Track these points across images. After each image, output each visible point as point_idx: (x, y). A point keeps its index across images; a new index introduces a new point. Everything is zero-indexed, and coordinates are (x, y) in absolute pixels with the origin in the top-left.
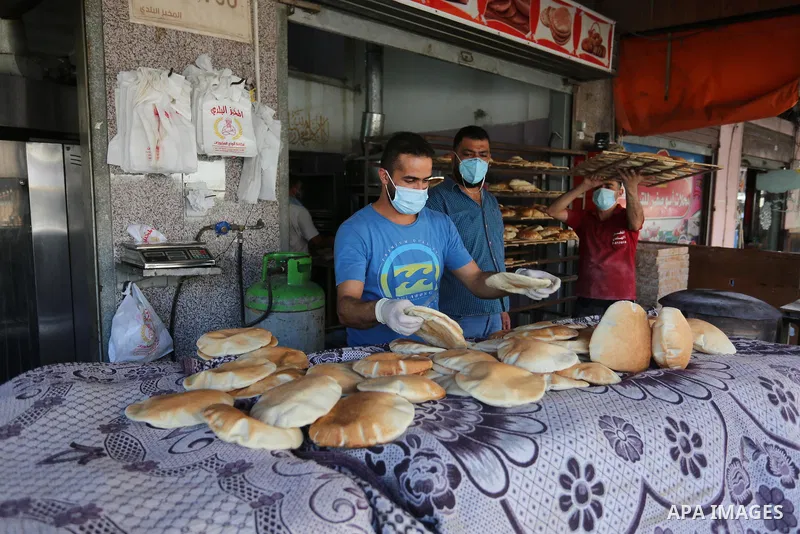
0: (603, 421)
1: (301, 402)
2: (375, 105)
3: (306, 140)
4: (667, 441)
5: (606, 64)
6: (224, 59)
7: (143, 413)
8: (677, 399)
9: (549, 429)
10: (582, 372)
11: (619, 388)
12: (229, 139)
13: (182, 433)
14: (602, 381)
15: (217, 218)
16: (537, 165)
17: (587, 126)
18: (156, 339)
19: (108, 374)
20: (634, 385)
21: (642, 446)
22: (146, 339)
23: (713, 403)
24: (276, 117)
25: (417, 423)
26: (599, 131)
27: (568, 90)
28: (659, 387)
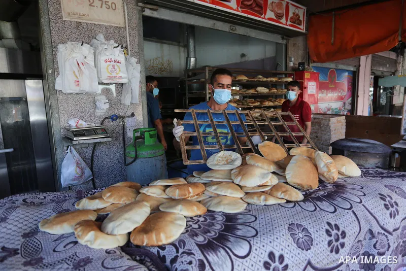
0: (291, 227)
1: (126, 219)
2: (192, 54)
3: (162, 71)
4: (327, 236)
5: (302, 28)
6: (111, 35)
7: (46, 225)
8: (333, 210)
9: (259, 234)
10: (283, 194)
11: (302, 203)
12: (114, 75)
13: (64, 237)
14: (293, 199)
15: (111, 113)
16: (269, 79)
17: (294, 59)
18: (83, 173)
19: (42, 199)
20: (311, 202)
21: (312, 241)
22: (77, 173)
23: (353, 212)
24: (138, 62)
25: (187, 231)
26: (300, 61)
27: (284, 42)
28: (324, 202)
